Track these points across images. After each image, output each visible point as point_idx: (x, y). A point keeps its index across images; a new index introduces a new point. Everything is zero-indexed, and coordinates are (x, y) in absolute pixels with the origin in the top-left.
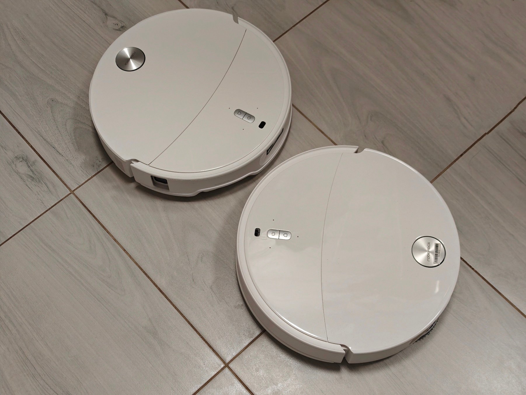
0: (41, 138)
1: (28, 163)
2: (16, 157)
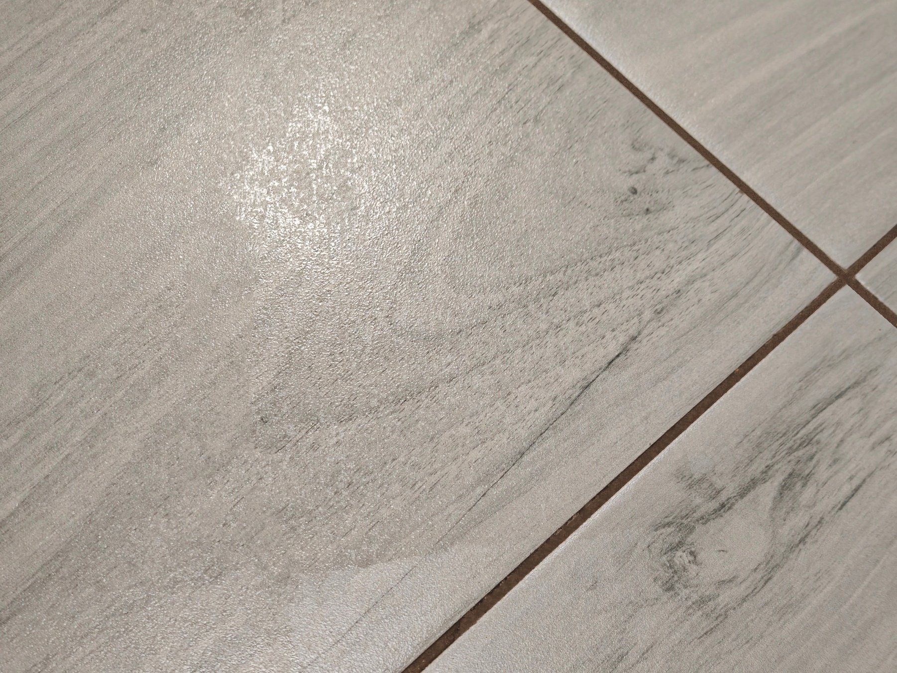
0: (526, 458)
1: (697, 515)
2: (668, 590)
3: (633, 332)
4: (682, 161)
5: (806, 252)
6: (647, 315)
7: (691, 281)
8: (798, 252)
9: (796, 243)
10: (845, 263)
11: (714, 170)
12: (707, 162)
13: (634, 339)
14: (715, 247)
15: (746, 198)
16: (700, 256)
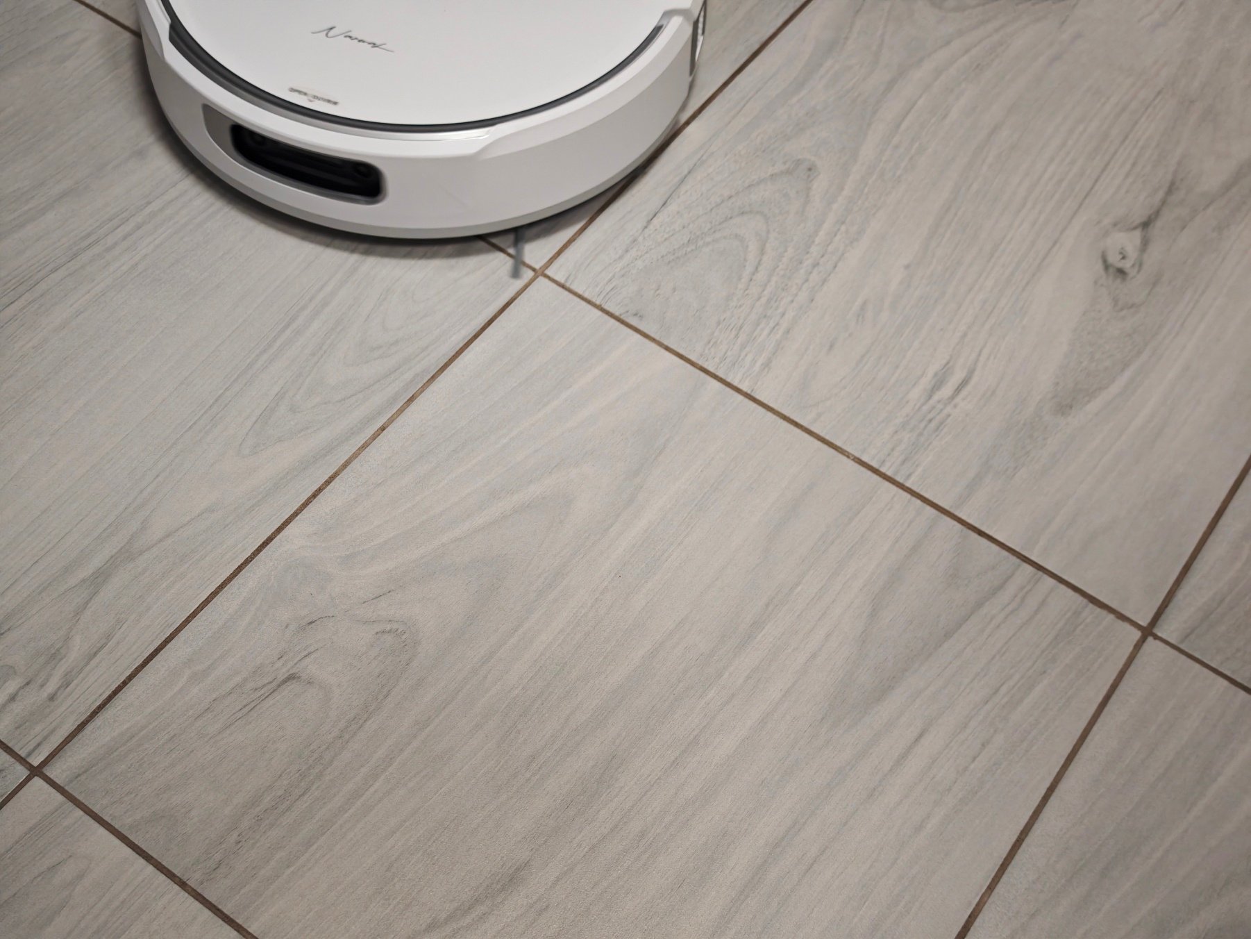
3: (646, 230)
4: (636, 315)
5: (562, 281)
6: (641, 239)
7: (621, 257)
8: (567, 280)
9: (568, 285)
10: (541, 280)
11: (617, 314)
12: (622, 317)
13: (646, 227)
14: (611, 275)
15: (598, 303)
16: (618, 269)
